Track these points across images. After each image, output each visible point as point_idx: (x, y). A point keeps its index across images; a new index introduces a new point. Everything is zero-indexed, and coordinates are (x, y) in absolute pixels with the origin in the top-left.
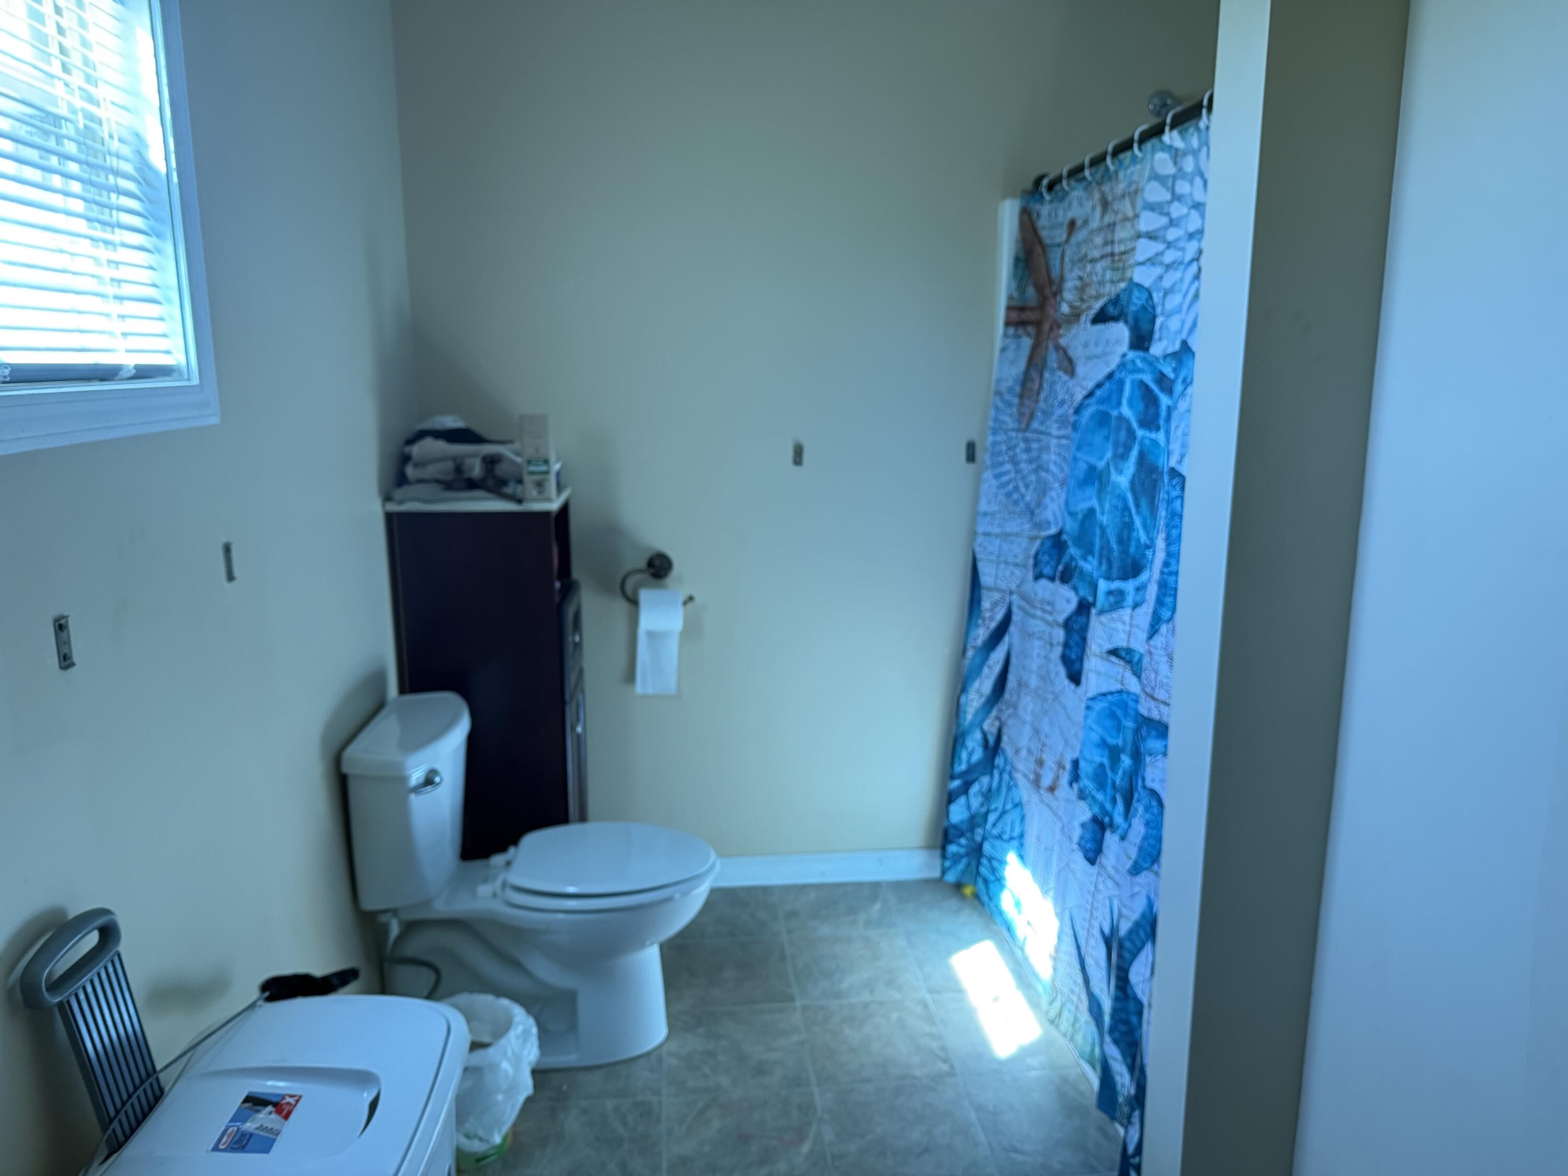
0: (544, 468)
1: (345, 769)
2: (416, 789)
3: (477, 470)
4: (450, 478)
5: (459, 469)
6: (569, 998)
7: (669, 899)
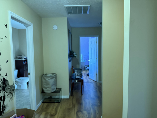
6: (20, 86)
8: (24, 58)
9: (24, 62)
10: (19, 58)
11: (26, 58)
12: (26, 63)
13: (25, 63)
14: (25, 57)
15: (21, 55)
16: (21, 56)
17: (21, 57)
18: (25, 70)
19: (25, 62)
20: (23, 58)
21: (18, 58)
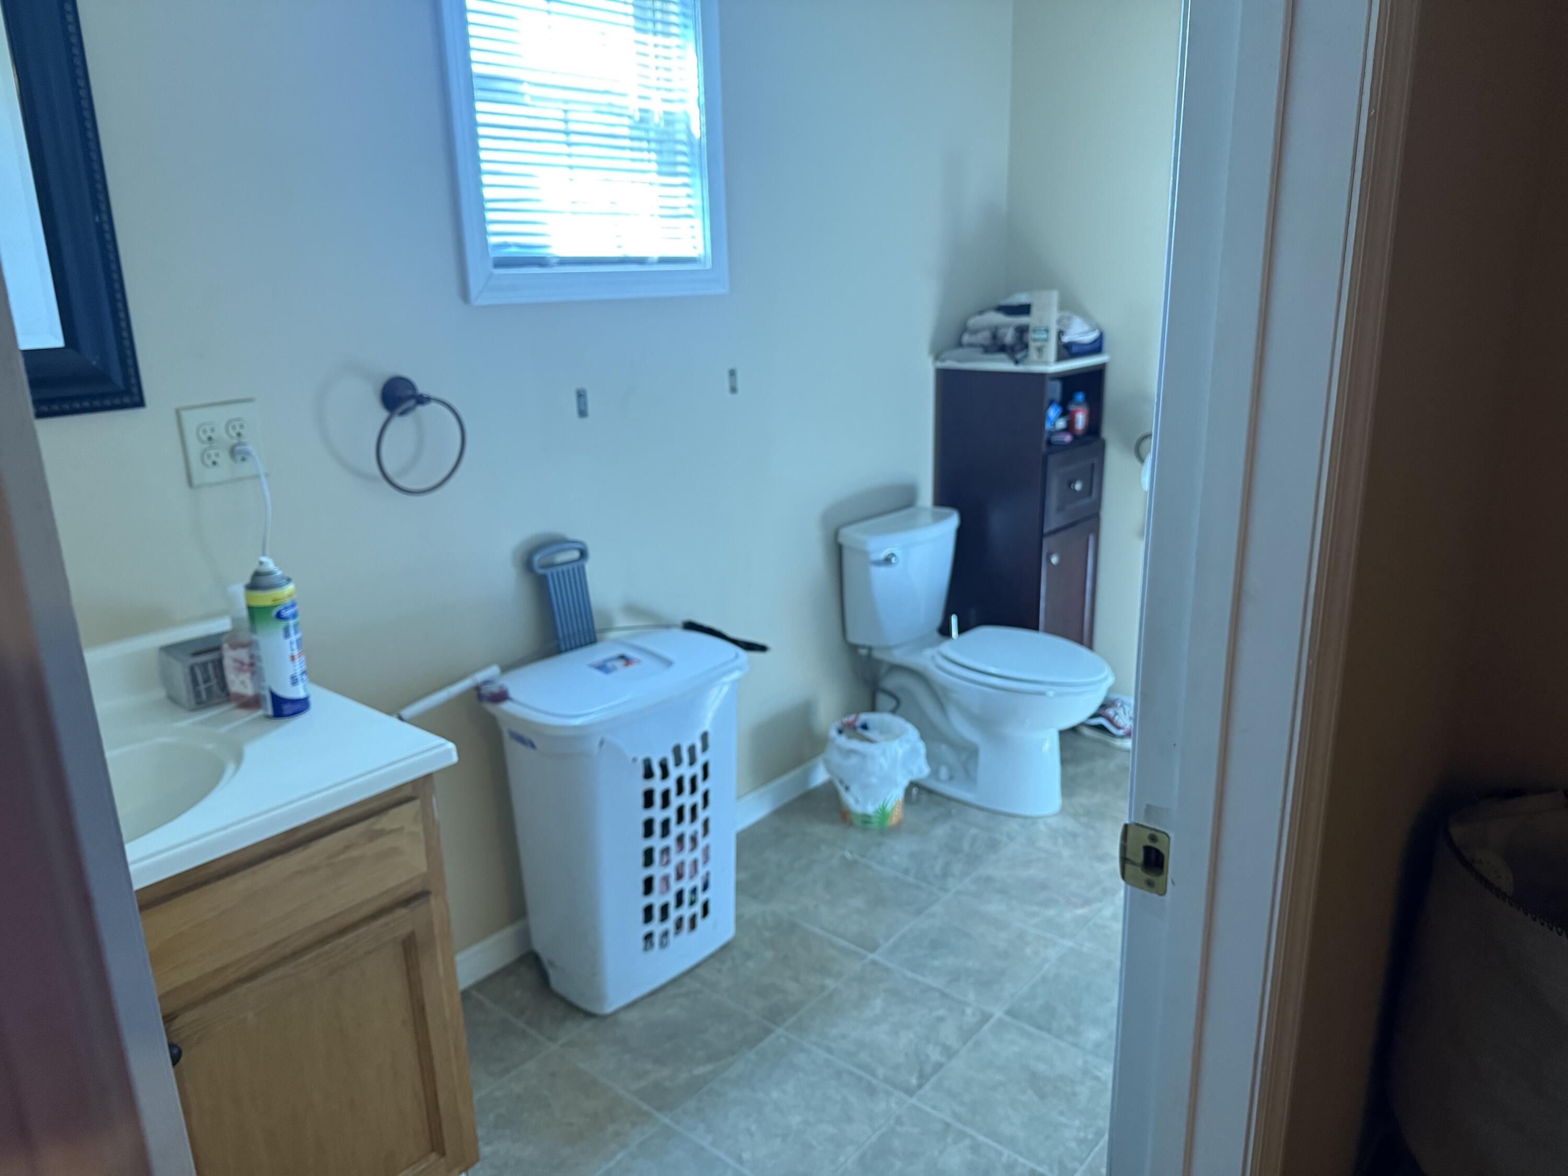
0: (1044, 336)
1: (842, 540)
2: (878, 563)
3: (1009, 337)
4: (986, 343)
5: (994, 336)
6: (972, 752)
7: (1042, 694)
8: (1067, 351)
9: (1053, 412)
10: (996, 346)
11: (1096, 347)
12: (1081, 420)
13: (1070, 428)
14: (1080, 333)
15: (1021, 298)
16: (1024, 309)
17: (1022, 331)
18: (1053, 521)
19: (1066, 413)
20: (1052, 350)
21: (983, 337)
